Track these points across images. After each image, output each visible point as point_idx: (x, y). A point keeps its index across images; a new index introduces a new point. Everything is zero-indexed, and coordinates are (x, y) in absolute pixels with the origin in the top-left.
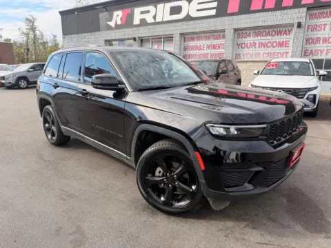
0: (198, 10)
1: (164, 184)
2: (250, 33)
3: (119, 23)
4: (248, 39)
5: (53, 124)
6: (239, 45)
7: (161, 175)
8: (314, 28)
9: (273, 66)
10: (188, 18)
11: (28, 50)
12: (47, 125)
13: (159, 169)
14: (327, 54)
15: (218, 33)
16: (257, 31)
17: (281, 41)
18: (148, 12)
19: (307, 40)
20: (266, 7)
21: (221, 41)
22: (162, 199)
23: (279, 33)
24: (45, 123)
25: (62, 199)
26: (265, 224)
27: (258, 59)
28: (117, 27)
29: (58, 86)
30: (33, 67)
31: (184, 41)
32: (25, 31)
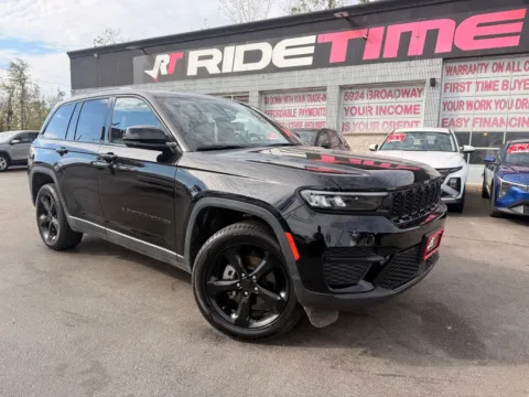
0: (286, 58)
1: (238, 291)
2: (362, 93)
3: (164, 72)
4: (360, 101)
5: (54, 213)
6: (347, 111)
7: (231, 277)
8: (455, 87)
9: (397, 137)
10: (272, 69)
11: (10, 113)
12: (43, 217)
13: (229, 268)
14: (473, 125)
15: (316, 92)
16: (373, 90)
17: (408, 105)
18: (210, 57)
19: (445, 104)
20: (385, 56)
21: (322, 104)
22: (234, 316)
23: (406, 93)
24: (39, 214)
25: (67, 325)
26: (390, 350)
27: (376, 131)
28: (161, 78)
29: (66, 152)
30: (19, 138)
31: (266, 103)
32: (8, 83)
